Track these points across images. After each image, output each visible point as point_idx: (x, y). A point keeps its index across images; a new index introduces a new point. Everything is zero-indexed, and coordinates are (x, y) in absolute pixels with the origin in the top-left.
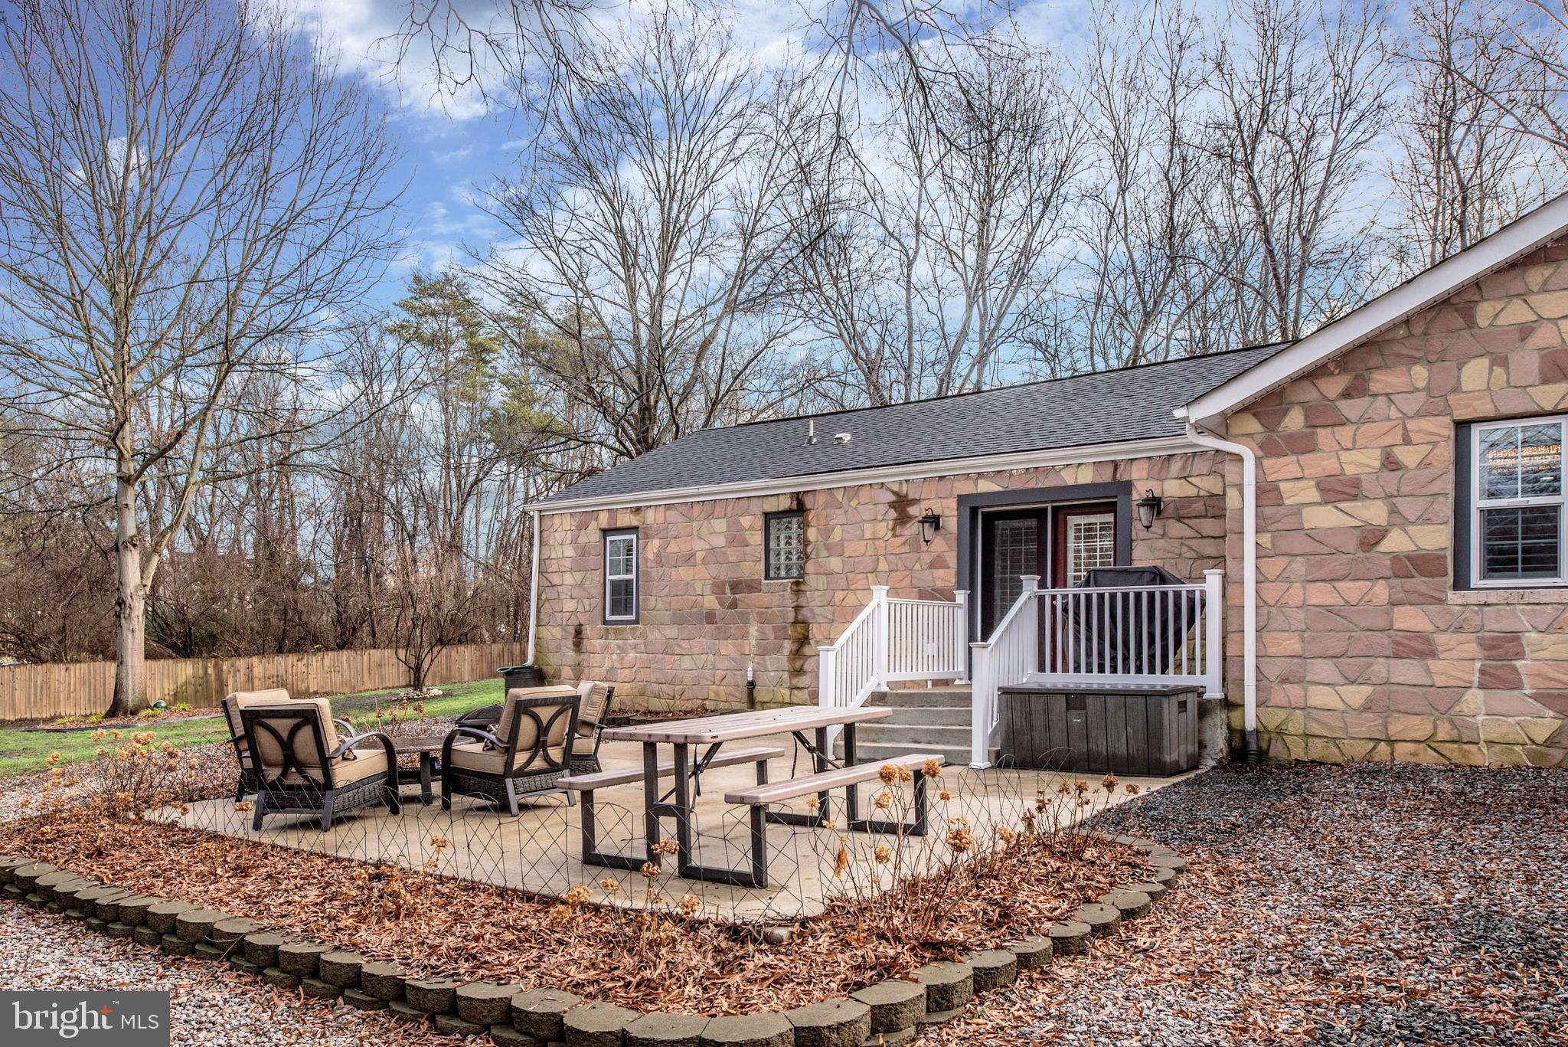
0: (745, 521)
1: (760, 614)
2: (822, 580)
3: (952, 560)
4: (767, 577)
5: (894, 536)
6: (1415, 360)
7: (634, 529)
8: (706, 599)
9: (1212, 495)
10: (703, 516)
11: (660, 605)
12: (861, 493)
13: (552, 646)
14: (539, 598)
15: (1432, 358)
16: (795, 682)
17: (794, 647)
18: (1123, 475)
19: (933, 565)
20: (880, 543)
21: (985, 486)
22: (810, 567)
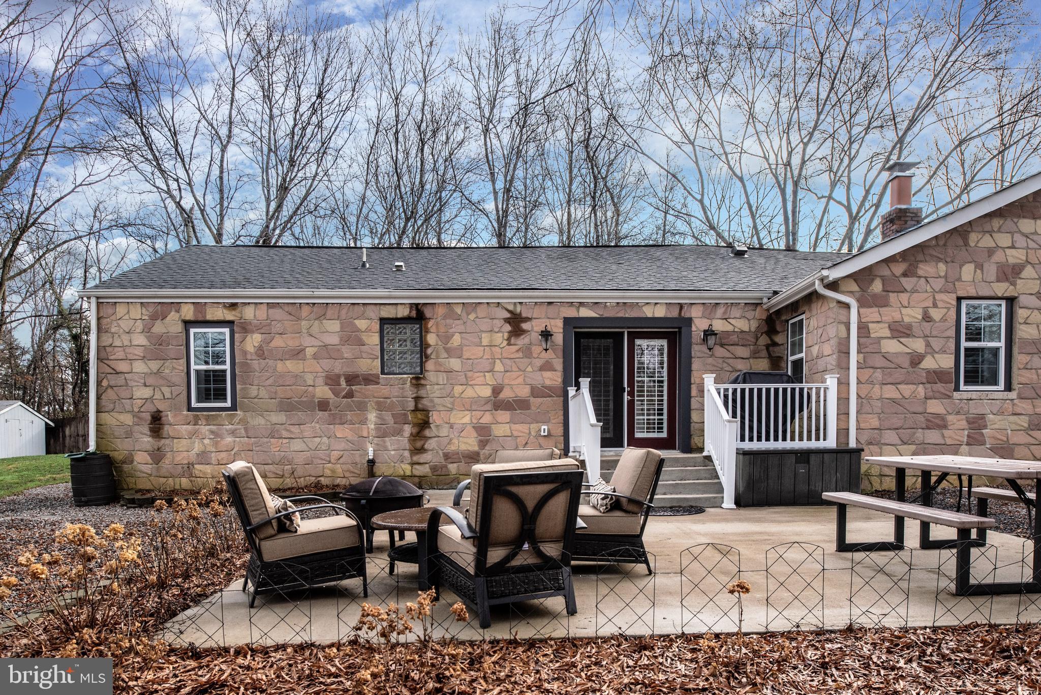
0: (362, 324)
1: (378, 403)
2: (442, 378)
3: (558, 364)
4: (383, 373)
5: (509, 344)
6: (940, 260)
7: (229, 323)
8: (318, 389)
9: (742, 332)
10: (313, 316)
11: (263, 393)
12: (479, 309)
13: (119, 432)
14: (99, 383)
15: (948, 260)
16: (415, 458)
17: (415, 431)
18: (686, 314)
19: (542, 368)
20: (497, 349)
21: (585, 313)
22: (430, 365)
